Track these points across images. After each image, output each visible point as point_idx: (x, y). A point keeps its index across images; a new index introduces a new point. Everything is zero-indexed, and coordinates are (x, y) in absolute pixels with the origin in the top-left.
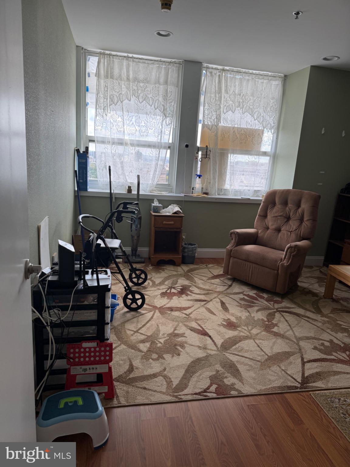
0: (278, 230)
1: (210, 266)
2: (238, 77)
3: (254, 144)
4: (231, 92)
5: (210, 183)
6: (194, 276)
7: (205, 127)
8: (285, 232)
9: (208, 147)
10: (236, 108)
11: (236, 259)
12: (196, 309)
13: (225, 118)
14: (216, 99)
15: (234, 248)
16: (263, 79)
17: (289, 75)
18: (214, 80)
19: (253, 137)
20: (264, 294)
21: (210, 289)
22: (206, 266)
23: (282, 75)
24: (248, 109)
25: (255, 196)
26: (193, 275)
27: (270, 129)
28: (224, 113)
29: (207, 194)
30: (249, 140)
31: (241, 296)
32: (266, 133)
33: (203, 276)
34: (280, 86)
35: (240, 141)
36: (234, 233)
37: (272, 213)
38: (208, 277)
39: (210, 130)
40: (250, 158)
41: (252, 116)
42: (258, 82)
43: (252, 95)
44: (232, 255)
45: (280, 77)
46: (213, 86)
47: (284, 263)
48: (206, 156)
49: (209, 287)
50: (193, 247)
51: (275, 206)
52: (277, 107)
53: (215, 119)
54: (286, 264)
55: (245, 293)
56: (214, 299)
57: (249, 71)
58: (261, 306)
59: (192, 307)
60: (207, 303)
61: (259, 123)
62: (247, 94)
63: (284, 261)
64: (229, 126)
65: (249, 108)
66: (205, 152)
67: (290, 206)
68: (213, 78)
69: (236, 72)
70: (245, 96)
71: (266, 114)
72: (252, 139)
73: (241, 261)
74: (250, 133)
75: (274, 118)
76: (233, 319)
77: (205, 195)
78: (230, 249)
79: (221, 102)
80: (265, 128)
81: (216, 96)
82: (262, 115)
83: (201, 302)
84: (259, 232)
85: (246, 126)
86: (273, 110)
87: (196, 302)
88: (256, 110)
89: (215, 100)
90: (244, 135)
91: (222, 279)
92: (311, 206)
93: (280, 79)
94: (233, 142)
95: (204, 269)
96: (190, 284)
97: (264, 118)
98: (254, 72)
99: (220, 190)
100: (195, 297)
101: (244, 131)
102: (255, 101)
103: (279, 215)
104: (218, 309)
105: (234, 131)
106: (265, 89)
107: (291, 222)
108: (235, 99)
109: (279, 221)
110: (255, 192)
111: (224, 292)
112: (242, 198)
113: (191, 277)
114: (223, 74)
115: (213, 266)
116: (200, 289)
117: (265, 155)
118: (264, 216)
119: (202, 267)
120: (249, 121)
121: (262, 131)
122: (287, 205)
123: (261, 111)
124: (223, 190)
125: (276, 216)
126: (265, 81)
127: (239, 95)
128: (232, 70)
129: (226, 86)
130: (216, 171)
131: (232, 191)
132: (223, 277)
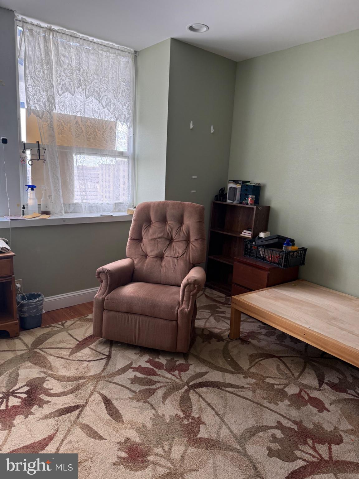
0: (161, 257)
1: (69, 323)
2: (74, 43)
3: (106, 141)
4: (66, 66)
5: (50, 196)
6: (46, 353)
7: (32, 113)
8: (170, 259)
9: (40, 143)
10: (76, 89)
11: (112, 313)
12: (65, 437)
13: (61, 102)
14: (44, 73)
15: (106, 296)
16: (108, 51)
17: (140, 51)
18: (37, 44)
19: (103, 132)
20: (160, 357)
21: (80, 375)
22: (63, 325)
23: (132, 50)
24: (93, 92)
25: (117, 210)
26: (43, 351)
27: (124, 122)
28: (59, 94)
29: (47, 213)
30: (99, 135)
31: (131, 374)
32: (120, 127)
33: (62, 348)
34: (131, 65)
35: (86, 136)
36: (103, 272)
37: (149, 234)
38: (70, 348)
39: (40, 117)
40: (104, 160)
41: (100, 102)
42: (102, 55)
43: (96, 72)
44: (105, 308)
45: (129, 53)
46: (37, 52)
47: (184, 308)
48: (38, 156)
49: (76, 371)
50: (37, 301)
51: (151, 224)
52: (131, 92)
53: (45, 102)
54: (187, 310)
55: (134, 365)
56: (90, 396)
57: (88, 38)
58: (166, 386)
59: (56, 433)
60: (81, 411)
61: (110, 112)
62: (89, 71)
63: (182, 304)
64: (69, 114)
65: (94, 90)
66: (37, 150)
67: (171, 224)
68: (35, 40)
69: (69, 37)
70: (86, 73)
71: (117, 100)
72: (103, 133)
73: (120, 314)
74: (99, 125)
75: (128, 106)
76: (135, 438)
77: (45, 216)
78: (101, 298)
79: (52, 77)
80: (118, 120)
81: (43, 68)
82: (112, 101)
83: (69, 414)
84: (135, 263)
85: (93, 115)
86: (126, 95)
87: (60, 418)
88: (104, 93)
89: (42, 73)
90: (91, 127)
91: (92, 346)
92: (197, 222)
93: (129, 55)
94: (78, 137)
95: (60, 334)
96: (43, 375)
97: (115, 106)
98: (95, 40)
99: (69, 206)
100: (55, 404)
101: (91, 122)
102: (101, 81)
103: (159, 236)
104: (102, 419)
105: (77, 122)
106: (112, 67)
107: (174, 244)
108: (73, 75)
109: (159, 245)
110: (115, 206)
111: (103, 375)
112: (101, 215)
113: (42, 356)
114: (51, 37)
115: (73, 322)
116: (63, 381)
117: (122, 156)
118: (138, 239)
119: (56, 329)
120: (97, 109)
121: (114, 123)
122: (167, 223)
123: (111, 95)
124: (71, 205)
125: (156, 239)
126: (111, 55)
127: (78, 71)
128: (63, 32)
129: (58, 55)
130: (58, 179)
131: (85, 206)
132: (94, 342)
